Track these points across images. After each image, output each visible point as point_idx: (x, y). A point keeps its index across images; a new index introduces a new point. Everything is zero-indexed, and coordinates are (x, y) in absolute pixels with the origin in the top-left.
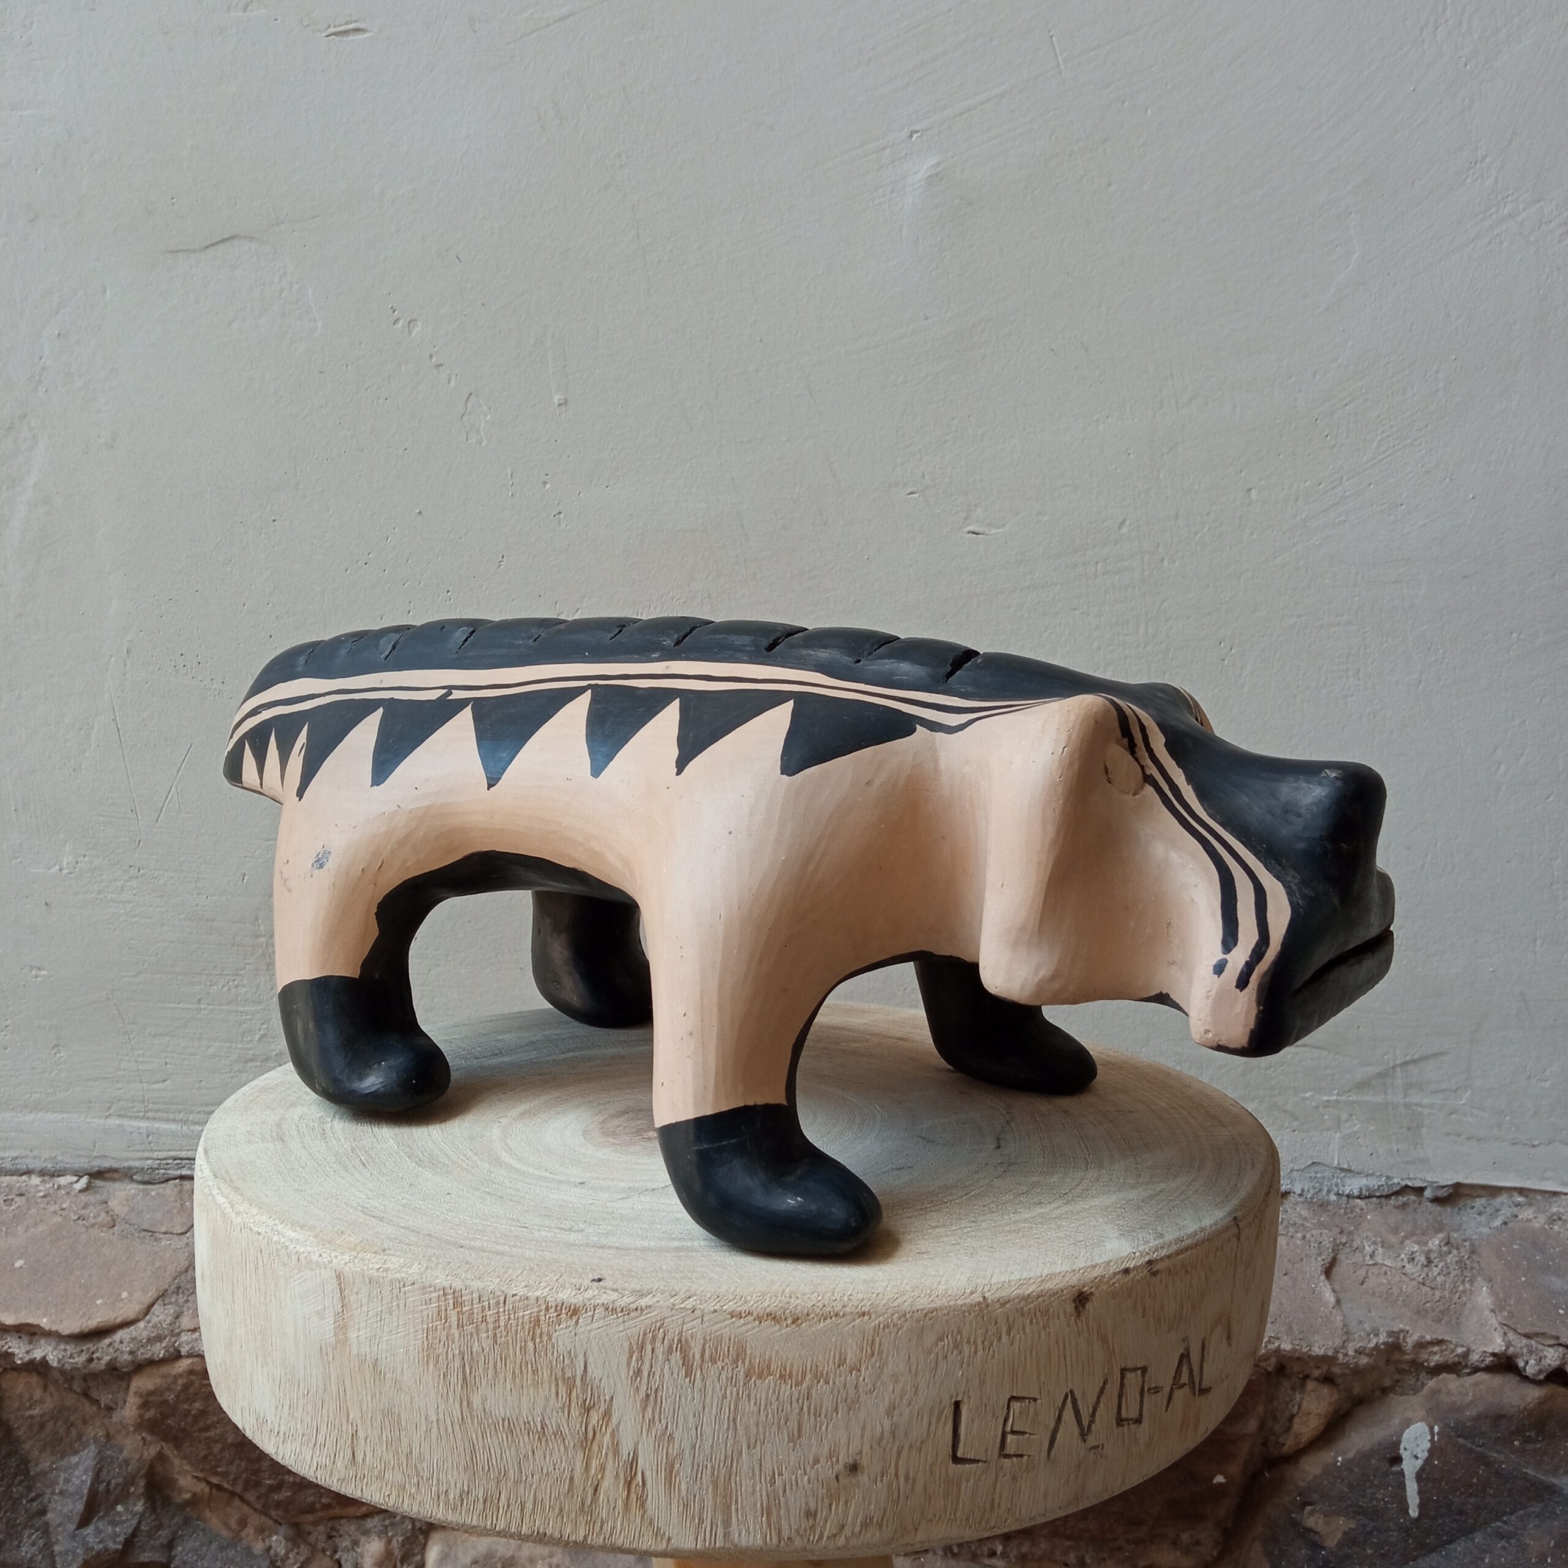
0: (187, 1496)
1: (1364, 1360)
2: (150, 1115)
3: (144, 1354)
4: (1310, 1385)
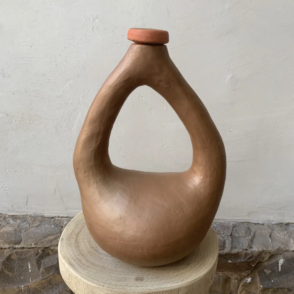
4: (267, 254)
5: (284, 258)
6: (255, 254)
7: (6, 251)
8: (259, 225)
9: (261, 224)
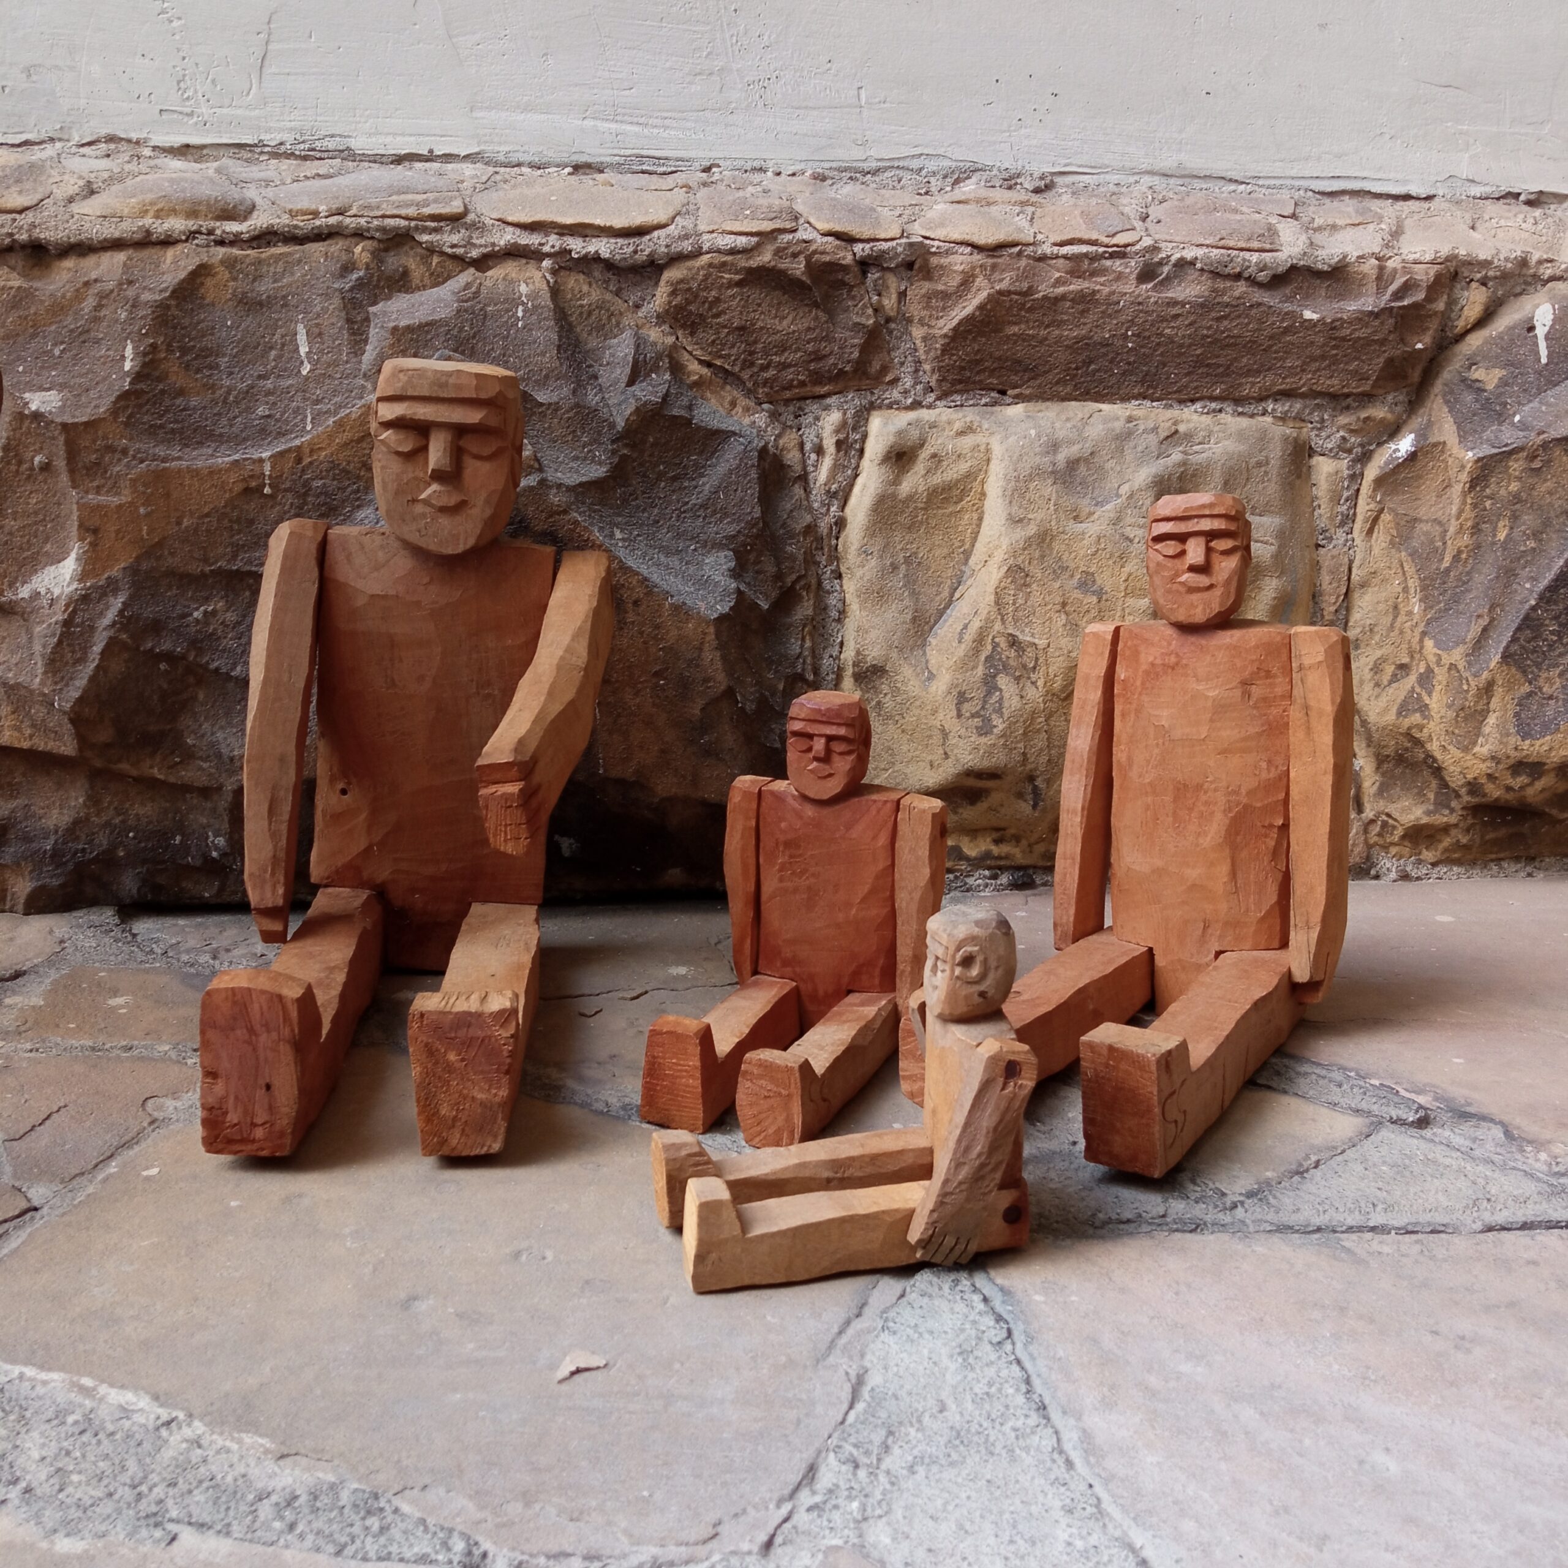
0: (696, 377)
1: (1510, 265)
2: (618, 118)
3: (677, 248)
4: (1474, 285)
5: (1553, 300)
6: (1425, 275)
7: (170, 253)
8: (1410, 203)
9: (1418, 199)
